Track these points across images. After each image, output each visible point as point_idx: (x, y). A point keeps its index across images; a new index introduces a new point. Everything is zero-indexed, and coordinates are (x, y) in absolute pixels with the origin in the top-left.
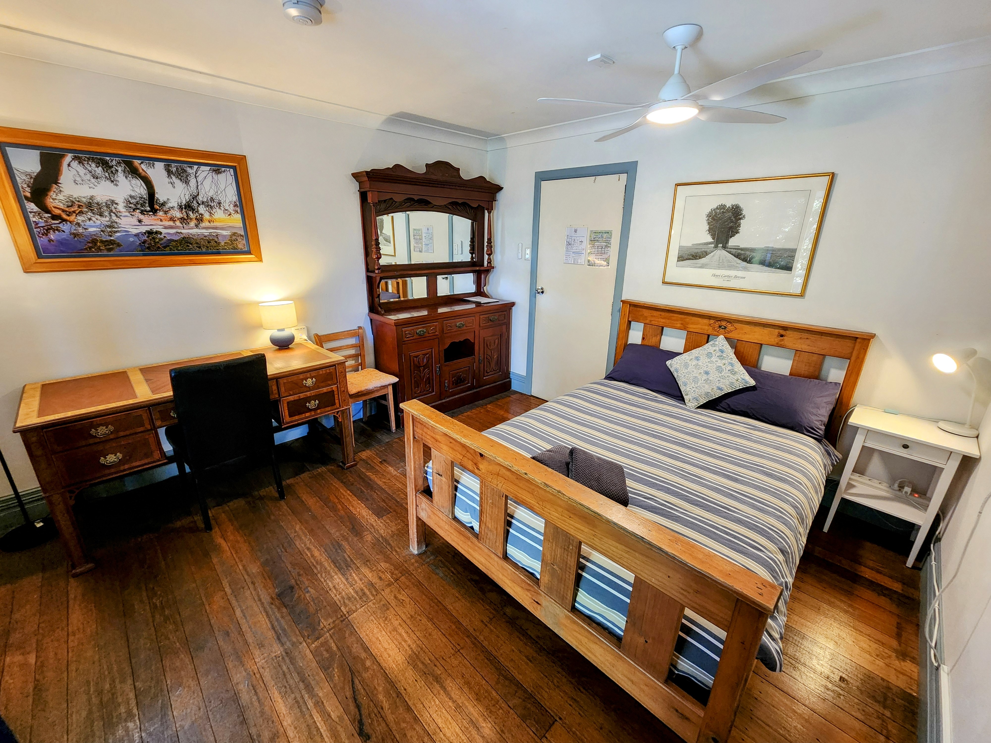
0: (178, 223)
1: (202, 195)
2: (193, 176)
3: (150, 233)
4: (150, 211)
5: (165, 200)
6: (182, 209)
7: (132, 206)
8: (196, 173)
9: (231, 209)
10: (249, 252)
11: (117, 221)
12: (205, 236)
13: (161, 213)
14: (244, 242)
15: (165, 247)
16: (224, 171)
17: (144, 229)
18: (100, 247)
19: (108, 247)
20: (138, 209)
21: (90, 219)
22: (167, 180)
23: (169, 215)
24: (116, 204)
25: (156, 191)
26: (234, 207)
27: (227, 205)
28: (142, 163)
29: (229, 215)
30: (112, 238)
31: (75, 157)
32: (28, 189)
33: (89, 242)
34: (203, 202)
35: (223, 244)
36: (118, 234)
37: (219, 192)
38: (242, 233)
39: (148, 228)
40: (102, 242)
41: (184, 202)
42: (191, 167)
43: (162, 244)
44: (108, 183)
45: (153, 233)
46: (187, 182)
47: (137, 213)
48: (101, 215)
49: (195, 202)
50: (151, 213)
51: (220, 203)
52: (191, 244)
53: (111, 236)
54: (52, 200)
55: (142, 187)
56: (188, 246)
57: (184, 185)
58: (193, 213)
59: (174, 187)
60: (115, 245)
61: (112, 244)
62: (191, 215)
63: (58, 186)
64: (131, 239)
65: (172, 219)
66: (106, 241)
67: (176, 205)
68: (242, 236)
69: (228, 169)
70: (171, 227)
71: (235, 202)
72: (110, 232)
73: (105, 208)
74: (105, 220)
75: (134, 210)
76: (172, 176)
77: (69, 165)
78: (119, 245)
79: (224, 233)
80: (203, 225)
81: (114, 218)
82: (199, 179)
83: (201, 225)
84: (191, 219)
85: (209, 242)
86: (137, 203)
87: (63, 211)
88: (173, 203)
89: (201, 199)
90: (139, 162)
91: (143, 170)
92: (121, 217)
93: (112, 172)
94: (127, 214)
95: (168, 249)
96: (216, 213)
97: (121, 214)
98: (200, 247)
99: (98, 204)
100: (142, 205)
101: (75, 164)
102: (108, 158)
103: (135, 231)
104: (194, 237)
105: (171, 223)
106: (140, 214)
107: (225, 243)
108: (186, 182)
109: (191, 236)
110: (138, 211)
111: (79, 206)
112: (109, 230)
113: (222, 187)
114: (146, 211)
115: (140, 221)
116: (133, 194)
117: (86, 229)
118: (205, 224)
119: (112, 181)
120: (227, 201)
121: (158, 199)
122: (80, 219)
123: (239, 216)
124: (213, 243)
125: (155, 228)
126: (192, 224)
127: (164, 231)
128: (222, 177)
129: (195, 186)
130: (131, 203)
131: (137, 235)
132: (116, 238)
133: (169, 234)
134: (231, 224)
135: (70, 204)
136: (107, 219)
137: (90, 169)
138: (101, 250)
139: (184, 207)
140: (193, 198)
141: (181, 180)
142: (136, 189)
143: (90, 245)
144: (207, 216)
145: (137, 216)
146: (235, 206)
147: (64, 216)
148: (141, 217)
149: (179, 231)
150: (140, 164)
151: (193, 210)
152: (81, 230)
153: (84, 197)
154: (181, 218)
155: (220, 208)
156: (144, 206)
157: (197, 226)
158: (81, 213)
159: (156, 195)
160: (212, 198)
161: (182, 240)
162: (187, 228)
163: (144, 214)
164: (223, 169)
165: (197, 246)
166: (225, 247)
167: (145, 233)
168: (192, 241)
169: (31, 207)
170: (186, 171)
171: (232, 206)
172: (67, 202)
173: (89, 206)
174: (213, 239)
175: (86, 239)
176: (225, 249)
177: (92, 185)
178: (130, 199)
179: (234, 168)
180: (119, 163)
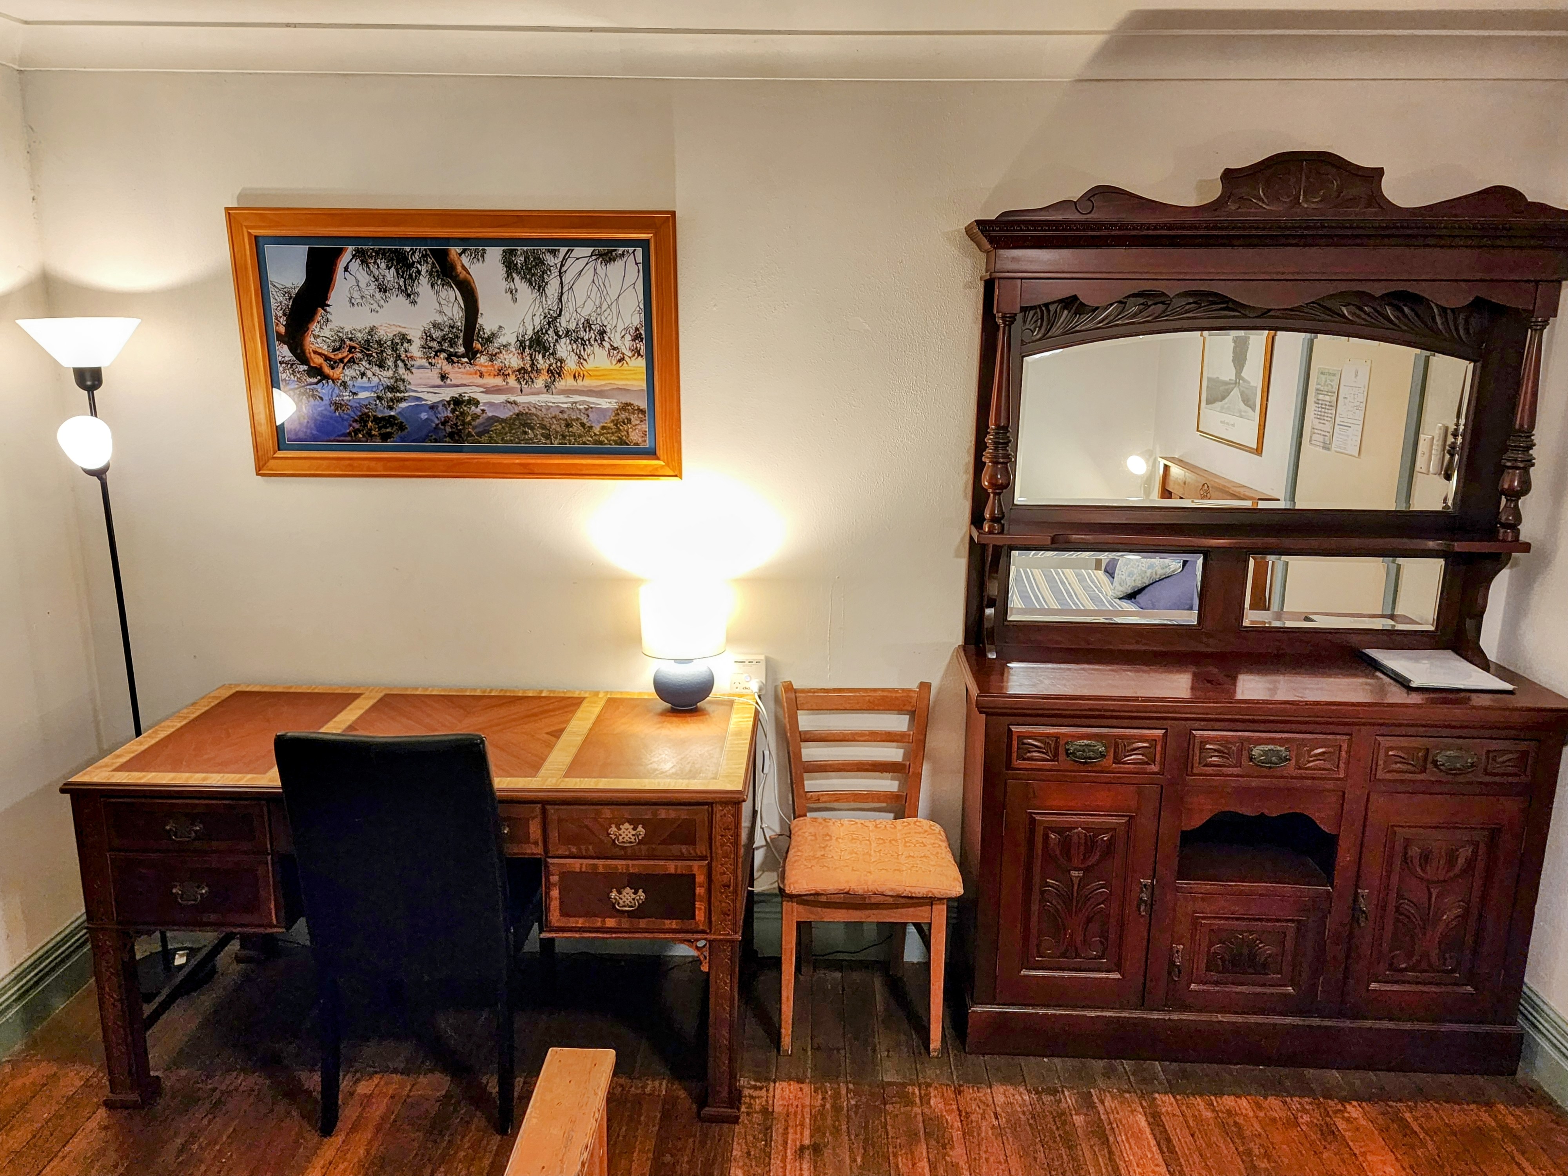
0: (512, 381)
1: (567, 314)
2: (555, 272)
3: (457, 402)
4: (463, 356)
5: (495, 328)
6: (524, 349)
7: (434, 344)
8: (562, 265)
9: (626, 345)
10: (651, 453)
11: (405, 377)
12: (562, 412)
13: (482, 360)
14: (645, 427)
15: (480, 434)
16: (623, 255)
17: (447, 394)
18: (371, 430)
19: (384, 431)
20: (444, 351)
21: (363, 374)
22: (504, 285)
23: (497, 363)
24: (409, 341)
25: (480, 312)
26: (634, 340)
27: (618, 336)
28: (464, 251)
29: (620, 361)
30: (392, 413)
31: (357, 251)
32: (283, 320)
33: (355, 421)
34: (568, 332)
35: (597, 430)
36: (403, 405)
37: (605, 306)
38: (644, 405)
39: (453, 392)
40: (376, 420)
41: (530, 333)
42: (554, 253)
43: (474, 428)
44: (402, 298)
45: (463, 401)
46: (541, 288)
47: (441, 362)
48: (381, 366)
49: (551, 332)
50: (466, 360)
51: (602, 333)
52: (532, 429)
53: (391, 408)
54: (312, 339)
55: (456, 305)
56: (525, 433)
57: (536, 294)
58: (544, 356)
59: (515, 300)
60: (395, 428)
61: (392, 426)
62: (542, 362)
63: (325, 310)
64: (424, 416)
65: (502, 373)
66: (383, 418)
67: (513, 340)
68: (642, 411)
69: (631, 249)
70: (497, 390)
71: (637, 329)
72: (392, 400)
73: (389, 352)
74: (385, 376)
75: (436, 355)
76: (514, 275)
77: (346, 269)
78: (402, 427)
79: (605, 403)
80: (561, 384)
81: (402, 370)
82: (567, 278)
83: (556, 384)
84: (538, 371)
85: (568, 425)
86: (444, 339)
87: (327, 359)
88: (508, 337)
89: (564, 324)
90: (459, 249)
91: (463, 266)
92: (413, 370)
93: (411, 275)
94: (424, 362)
95: (485, 438)
96: (592, 357)
97: (413, 363)
98: (548, 437)
99: (379, 343)
100: (452, 343)
101: (355, 265)
102: (408, 249)
103: (432, 399)
104: (539, 413)
105: (499, 381)
106: (445, 362)
107: (603, 428)
108: (539, 287)
109: (534, 410)
110: (443, 355)
111: (351, 349)
112: (389, 395)
113: (613, 294)
114: (455, 355)
115: (443, 377)
116: (439, 319)
117: (355, 394)
118: (566, 382)
119: (409, 296)
120: (620, 327)
121: (482, 328)
122: (349, 372)
123: (641, 363)
124: (576, 428)
125: (469, 393)
126: (540, 383)
127: (483, 398)
128: (616, 267)
129: (556, 295)
130: (433, 339)
131: (433, 407)
132: (400, 413)
133: (491, 404)
134: (620, 383)
135: (337, 344)
136: (390, 373)
137: (376, 273)
138: (371, 436)
139: (527, 343)
140: (549, 323)
141: (531, 284)
142: (445, 309)
143: (357, 426)
144: (571, 364)
145: (439, 366)
146: (637, 337)
147: (327, 370)
148: (447, 368)
149: (512, 399)
150: (460, 255)
151: (546, 349)
152: (346, 396)
153: (360, 331)
154: (519, 370)
155: (601, 345)
156: (455, 343)
157: (547, 387)
158: (352, 361)
159: (480, 321)
160: (588, 321)
161: (515, 420)
162: (529, 390)
163: (453, 362)
164: (621, 250)
165: (542, 435)
166: (602, 438)
167: (449, 402)
168: (535, 421)
169: (284, 352)
170: (542, 262)
171: (628, 337)
172: (334, 341)
173: (366, 347)
174: (578, 419)
175: (352, 414)
176: (601, 443)
177: (375, 306)
178: (432, 330)
179: (644, 244)
180: (425, 256)
